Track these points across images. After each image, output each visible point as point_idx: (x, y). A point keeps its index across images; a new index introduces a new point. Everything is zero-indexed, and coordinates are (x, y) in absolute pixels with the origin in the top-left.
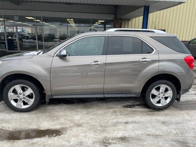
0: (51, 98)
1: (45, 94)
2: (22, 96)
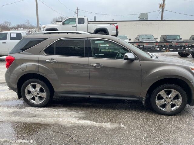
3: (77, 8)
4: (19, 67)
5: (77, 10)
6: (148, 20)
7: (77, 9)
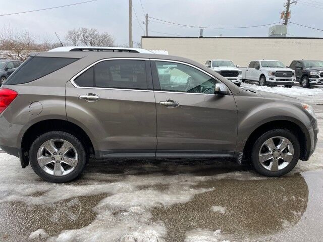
3: (147, 14)
4: (26, 109)
5: (147, 19)
6: (287, 36)
7: (147, 17)
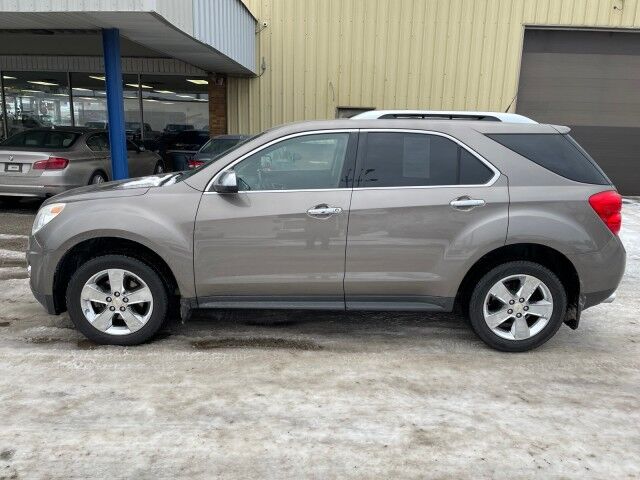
0: (196, 307)
1: (179, 297)
2: (117, 302)
